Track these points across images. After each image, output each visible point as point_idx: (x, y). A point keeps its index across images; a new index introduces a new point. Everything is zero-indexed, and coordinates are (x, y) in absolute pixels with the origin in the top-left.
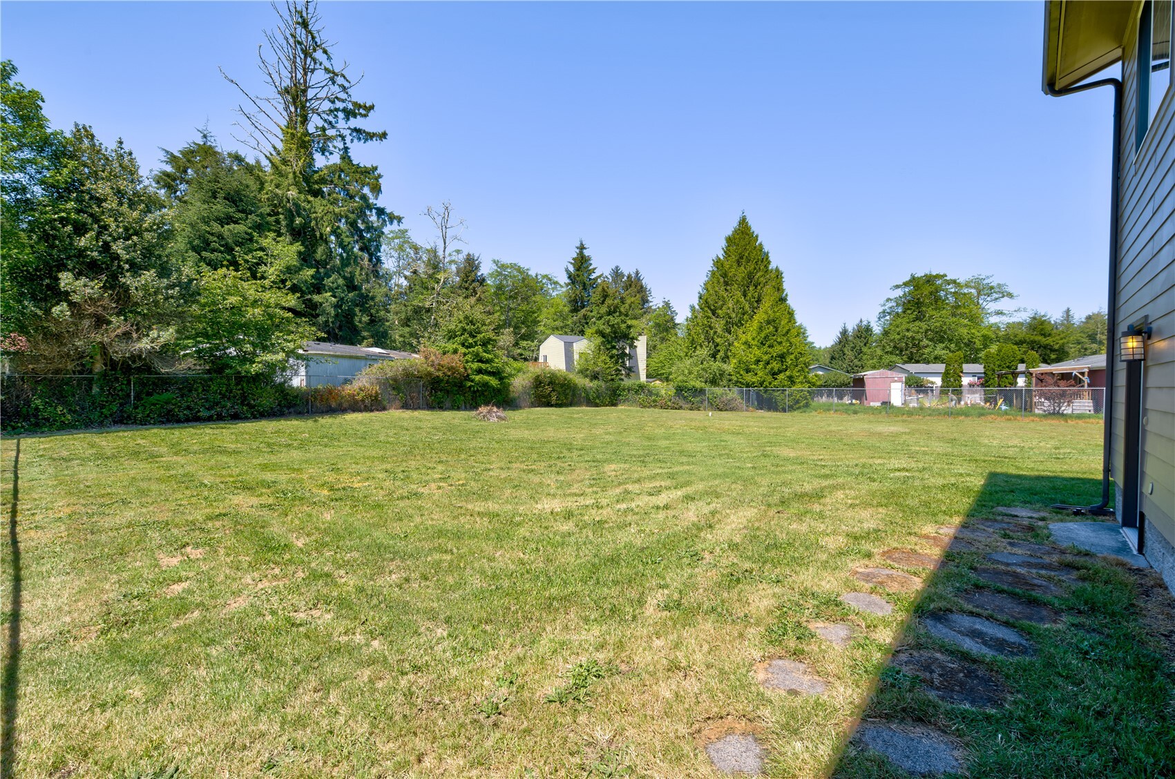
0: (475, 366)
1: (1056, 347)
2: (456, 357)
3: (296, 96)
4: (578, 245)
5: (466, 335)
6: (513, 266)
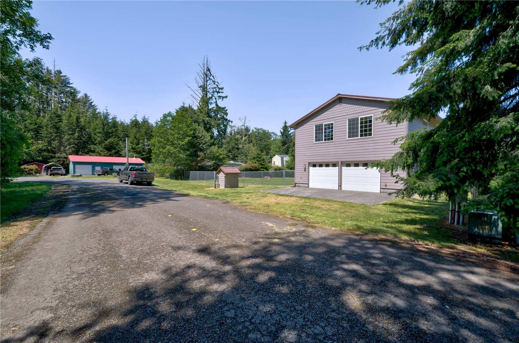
0: (261, 166)
2: (256, 164)
3: (204, 88)
4: (284, 122)
5: (258, 158)
6: (261, 129)
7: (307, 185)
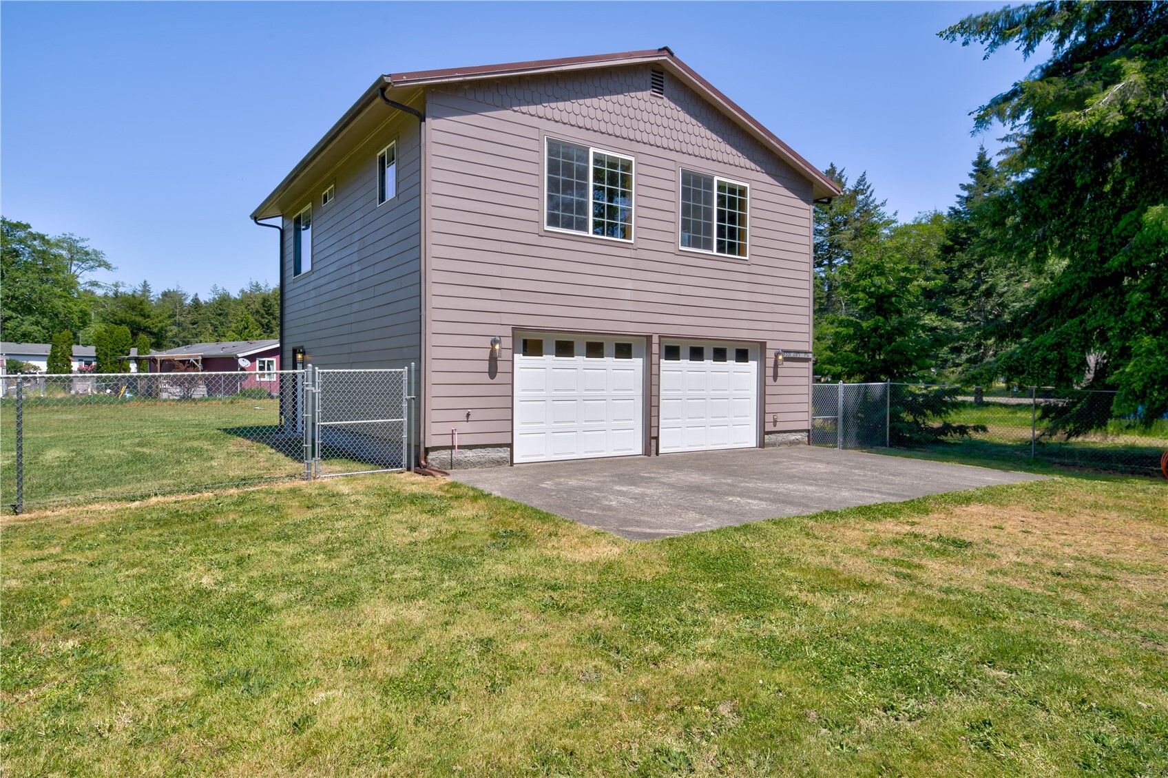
1: (156, 330)
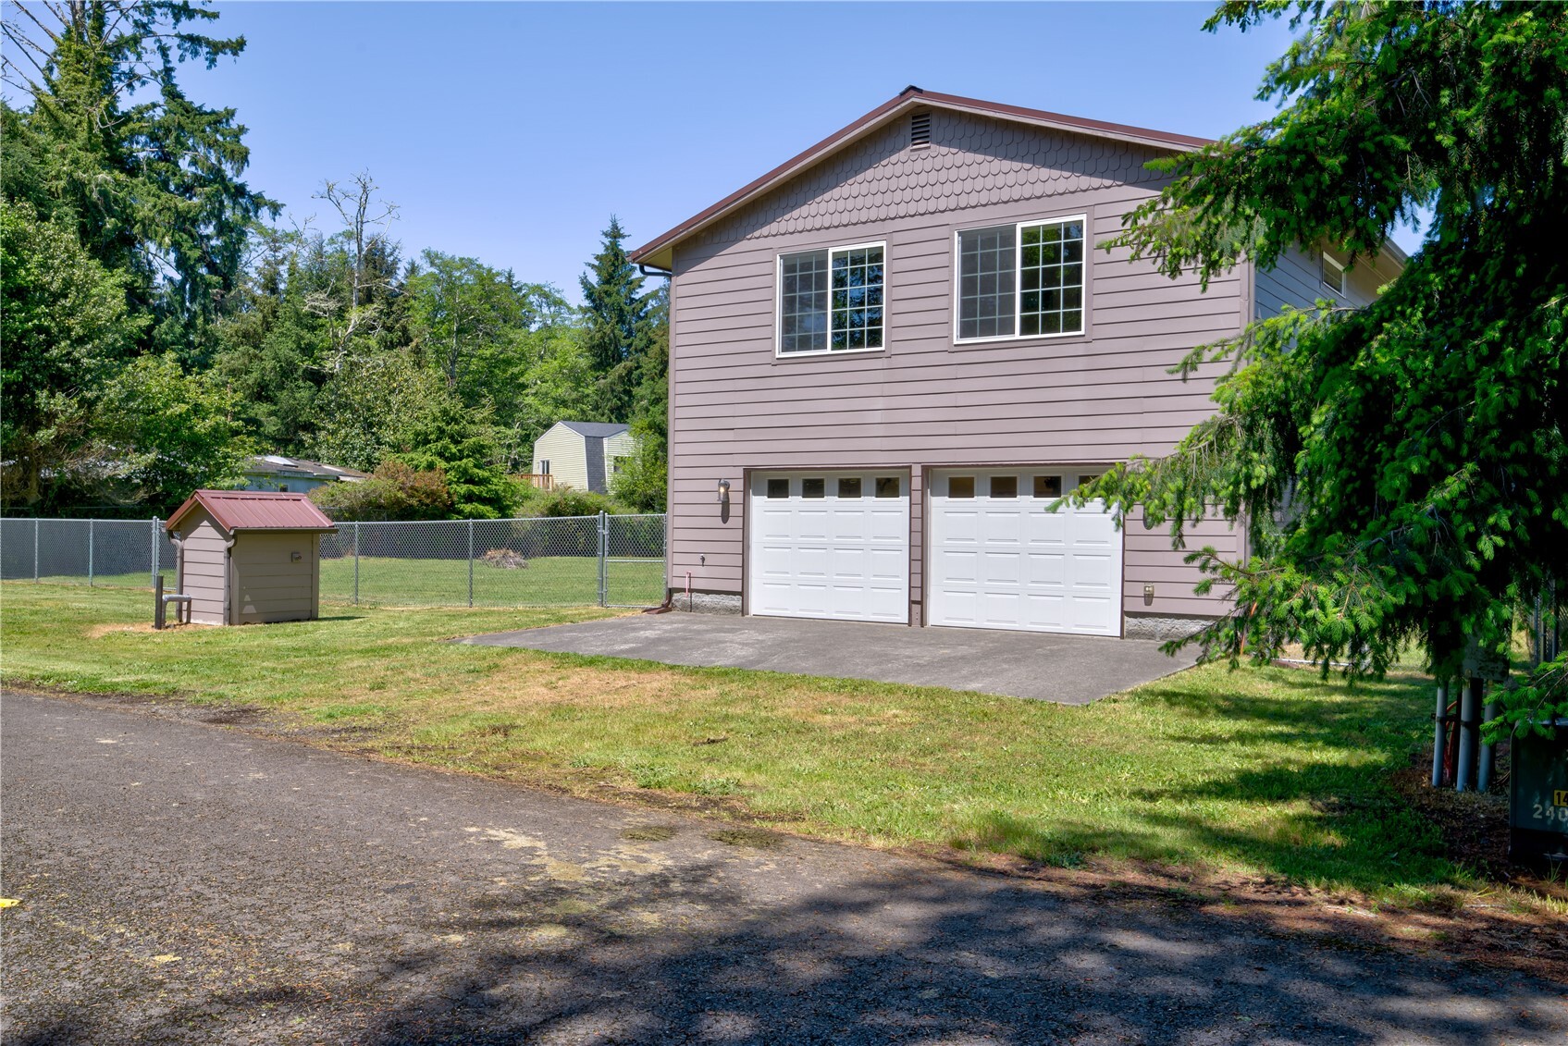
0: (463, 489)
2: (434, 475)
4: (607, 227)
5: (446, 441)
7: (735, 602)
